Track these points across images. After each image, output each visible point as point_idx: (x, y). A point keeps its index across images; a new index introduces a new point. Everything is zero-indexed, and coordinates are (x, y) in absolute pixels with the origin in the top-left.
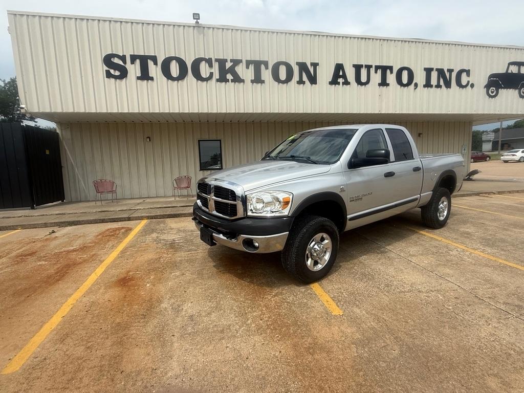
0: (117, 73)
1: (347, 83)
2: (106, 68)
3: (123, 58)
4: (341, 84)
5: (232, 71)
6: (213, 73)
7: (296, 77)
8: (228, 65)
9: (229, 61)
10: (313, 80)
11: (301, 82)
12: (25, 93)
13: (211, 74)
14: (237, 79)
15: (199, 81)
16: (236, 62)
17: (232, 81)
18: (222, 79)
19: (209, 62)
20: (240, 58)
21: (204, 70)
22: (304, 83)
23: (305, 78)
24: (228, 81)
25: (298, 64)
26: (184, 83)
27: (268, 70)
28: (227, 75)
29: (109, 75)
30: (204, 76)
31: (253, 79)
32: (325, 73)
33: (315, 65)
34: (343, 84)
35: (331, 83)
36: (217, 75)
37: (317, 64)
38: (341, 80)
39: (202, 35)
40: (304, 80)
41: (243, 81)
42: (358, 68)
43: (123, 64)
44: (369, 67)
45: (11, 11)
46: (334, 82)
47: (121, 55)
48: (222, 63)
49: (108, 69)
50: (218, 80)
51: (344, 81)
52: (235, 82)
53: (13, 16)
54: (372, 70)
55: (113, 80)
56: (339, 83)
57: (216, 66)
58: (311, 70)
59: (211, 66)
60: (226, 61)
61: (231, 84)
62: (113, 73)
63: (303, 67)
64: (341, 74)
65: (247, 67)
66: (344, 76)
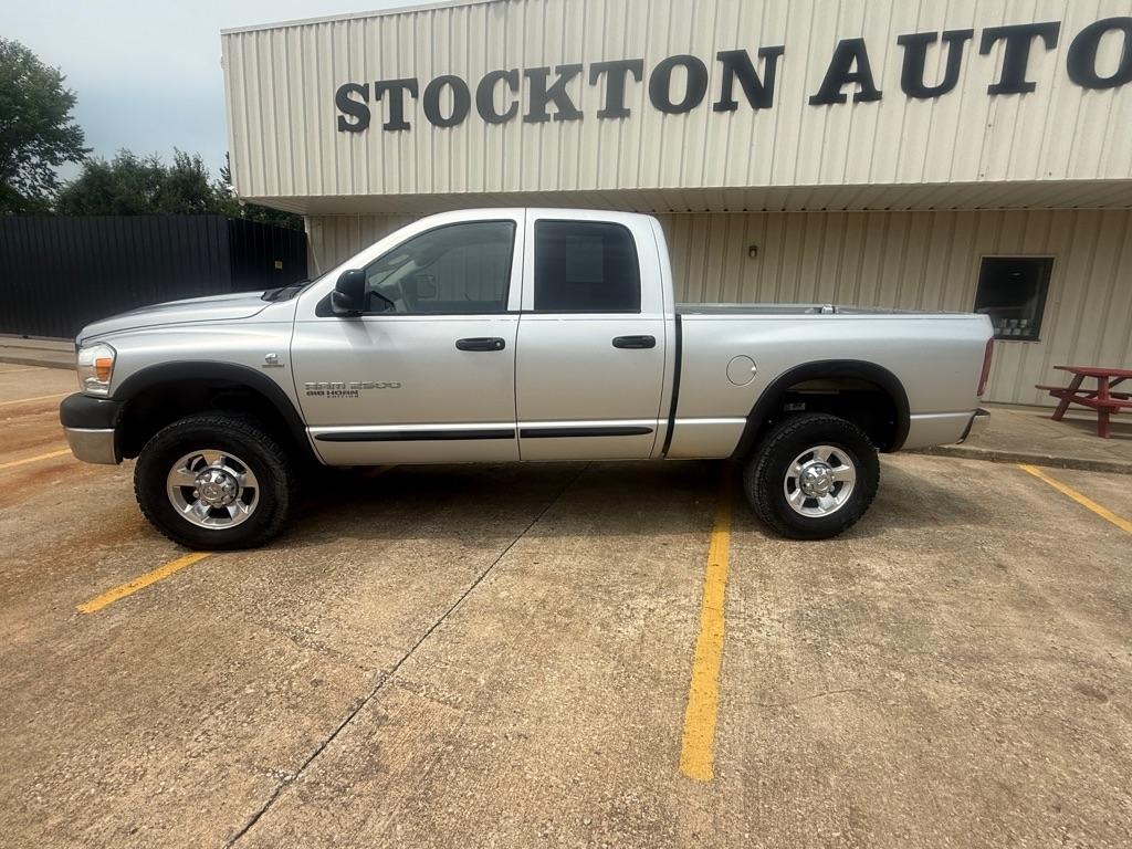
0: (355, 121)
1: (870, 95)
2: (340, 113)
3: (364, 91)
4: (850, 99)
5: (559, 94)
6: (517, 102)
7: (714, 93)
8: (552, 80)
9: (553, 71)
10: (761, 96)
11: (726, 105)
12: (237, 165)
13: (515, 105)
14: (569, 113)
15: (490, 124)
16: (568, 72)
17: (557, 117)
18: (537, 115)
19: (512, 79)
20: (577, 61)
21: (502, 98)
22: (733, 106)
23: (738, 93)
24: (547, 118)
25: (722, 56)
26: (460, 131)
27: (641, 83)
28: (547, 106)
29: (343, 126)
30: (499, 111)
31: (604, 108)
32: (801, 75)
33: (771, 55)
34: (858, 98)
35: (816, 101)
36: (525, 109)
37: (780, 51)
38: (850, 90)
39: (502, 20)
40: (734, 99)
41: (580, 116)
42: (915, 47)
43: (364, 103)
44: (956, 39)
45: (226, 30)
46: (828, 95)
47: (362, 85)
48: (538, 76)
49: (341, 114)
50: (526, 119)
51: (860, 90)
52: (562, 120)
53: (227, 37)
54: (971, 48)
55: (348, 134)
56: (842, 100)
57: (525, 85)
58: (760, 70)
59: (515, 88)
60: (546, 71)
61: (553, 125)
62: (348, 122)
63: (736, 63)
64: (854, 69)
65: (593, 82)
66: (864, 77)
